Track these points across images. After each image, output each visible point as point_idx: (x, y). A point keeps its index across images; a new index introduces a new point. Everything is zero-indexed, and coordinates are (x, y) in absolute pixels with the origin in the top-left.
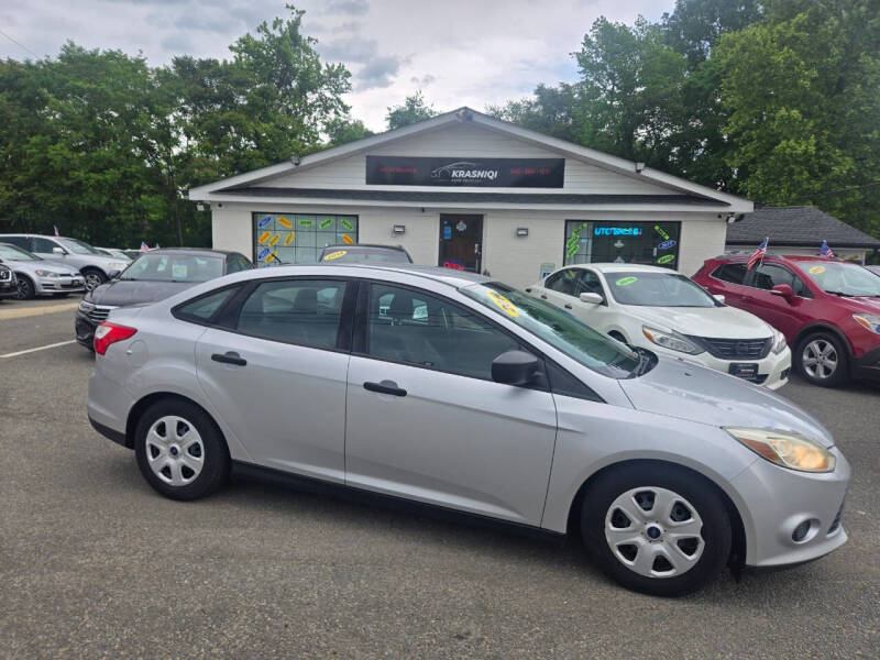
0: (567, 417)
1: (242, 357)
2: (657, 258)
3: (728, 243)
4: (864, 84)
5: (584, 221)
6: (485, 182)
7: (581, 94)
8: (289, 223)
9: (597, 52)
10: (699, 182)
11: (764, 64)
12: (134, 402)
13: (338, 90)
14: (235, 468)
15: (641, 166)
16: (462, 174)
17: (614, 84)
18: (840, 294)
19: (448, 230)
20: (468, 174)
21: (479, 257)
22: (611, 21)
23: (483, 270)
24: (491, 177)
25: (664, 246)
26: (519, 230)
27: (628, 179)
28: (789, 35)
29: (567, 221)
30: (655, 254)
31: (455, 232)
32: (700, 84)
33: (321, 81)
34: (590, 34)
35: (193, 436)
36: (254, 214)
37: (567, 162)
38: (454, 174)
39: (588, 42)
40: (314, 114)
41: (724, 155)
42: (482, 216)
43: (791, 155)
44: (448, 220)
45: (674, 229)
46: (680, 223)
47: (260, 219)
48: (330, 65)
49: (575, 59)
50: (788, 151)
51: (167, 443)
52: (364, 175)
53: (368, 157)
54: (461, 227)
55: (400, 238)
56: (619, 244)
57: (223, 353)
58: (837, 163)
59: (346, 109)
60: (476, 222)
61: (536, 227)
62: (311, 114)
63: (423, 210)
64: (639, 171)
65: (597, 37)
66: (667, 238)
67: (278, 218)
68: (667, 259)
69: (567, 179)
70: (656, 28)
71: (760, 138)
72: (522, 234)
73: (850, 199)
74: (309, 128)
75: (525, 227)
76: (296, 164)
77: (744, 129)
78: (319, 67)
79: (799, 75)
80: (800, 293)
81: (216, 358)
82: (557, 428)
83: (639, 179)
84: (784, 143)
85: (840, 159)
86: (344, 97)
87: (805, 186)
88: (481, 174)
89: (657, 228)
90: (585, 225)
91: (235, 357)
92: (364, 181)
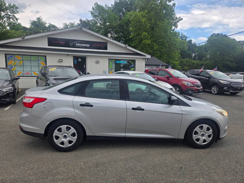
0: (184, 111)
1: (91, 104)
2: (131, 69)
3: (145, 65)
4: (159, 28)
5: (113, 59)
6: (86, 48)
7: (92, 23)
8: (20, 58)
9: (96, 12)
10: (140, 51)
11: (139, 21)
12: (48, 123)
13: (14, 12)
14: (87, 138)
15: (127, 45)
16: (79, 45)
17: (101, 21)
18: (178, 77)
19: (76, 61)
20: (81, 45)
21: (86, 69)
22: (99, 4)
23: (87, 73)
24: (88, 46)
25: (132, 66)
26: (97, 61)
27: (123, 49)
28: (144, 15)
29: (109, 59)
30: (130, 68)
31: (78, 61)
32: (123, 24)
33: (6, 9)
34: (94, 7)
35: (73, 130)
36: (6, 55)
37: (108, 43)
38: (77, 44)
39: (93, 9)
40: (4, 19)
41: (129, 42)
42: (86, 57)
43: (146, 43)
44: (75, 58)
45: (134, 61)
46: (135, 60)
47: (8, 56)
48: (10, 4)
49: (90, 13)
50: (145, 42)
51: (62, 134)
52: (47, 43)
53: (48, 38)
54: (80, 60)
55: (60, 63)
56: (122, 65)
57: (84, 103)
58: (155, 46)
59: (17, 19)
60: (84, 59)
61: (101, 60)
62: (3, 19)
63: (68, 55)
64: (126, 47)
65: (96, 7)
66: (133, 64)
67: (16, 56)
68: (133, 69)
69: (108, 48)
70: (109, 8)
71: (139, 39)
72: (97, 62)
73: (158, 55)
74: (3, 24)
75: (98, 60)
76: (23, 38)
77: (134, 37)
78: (5, 4)
79: (146, 25)
80: (170, 77)
81: (81, 105)
82: (182, 114)
83: (126, 49)
84: (144, 41)
85: (155, 45)
86: (16, 15)
87: (149, 51)
88: (85, 45)
89: (130, 61)
90: (113, 60)
91: (89, 104)
92: (47, 45)
